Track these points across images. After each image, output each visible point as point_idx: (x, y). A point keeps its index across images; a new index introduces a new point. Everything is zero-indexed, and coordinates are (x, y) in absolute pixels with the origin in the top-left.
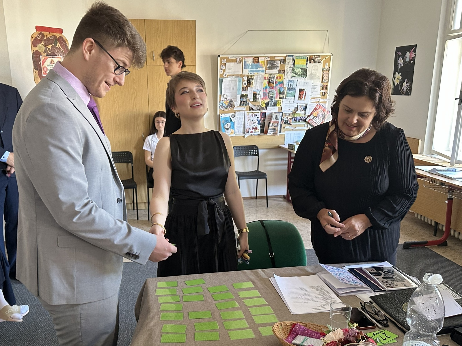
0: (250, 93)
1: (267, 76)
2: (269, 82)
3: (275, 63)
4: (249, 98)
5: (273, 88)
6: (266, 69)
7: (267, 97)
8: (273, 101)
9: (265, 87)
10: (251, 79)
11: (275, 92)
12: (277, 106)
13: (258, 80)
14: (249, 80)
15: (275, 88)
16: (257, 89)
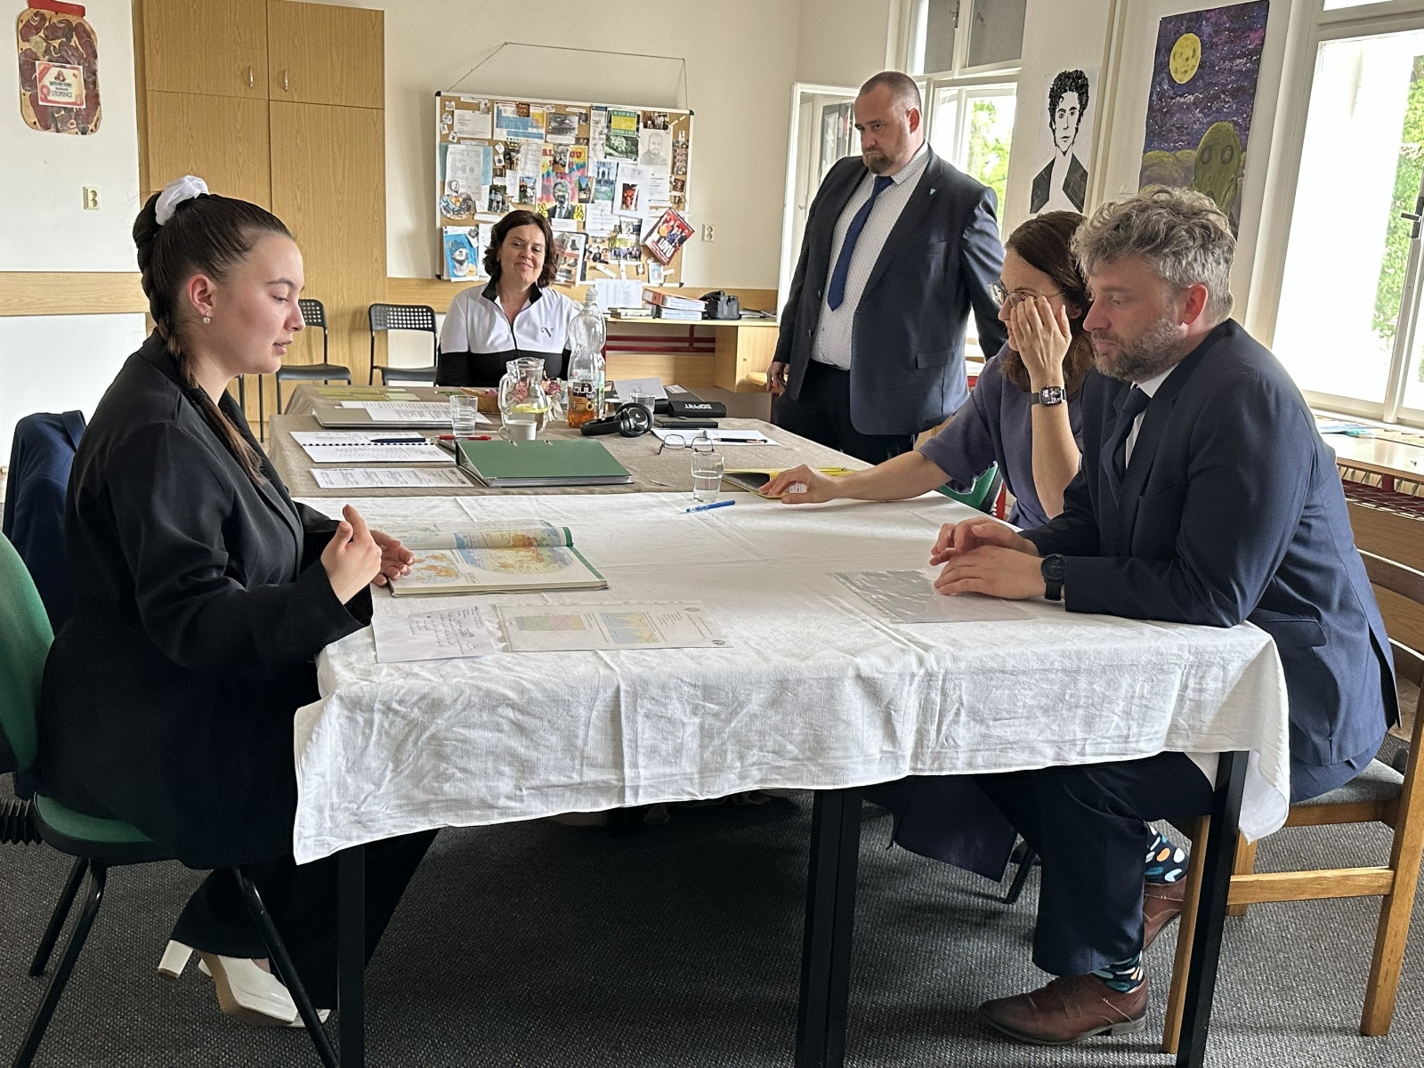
0: (511, 182)
1: (549, 147)
2: (555, 162)
3: (567, 121)
4: (510, 194)
5: (563, 176)
6: (547, 133)
7: (552, 196)
8: (565, 205)
9: (545, 173)
10: (514, 150)
11: (569, 186)
12: (573, 218)
13: (529, 156)
14: (510, 155)
15: (568, 177)
16: (527, 175)
